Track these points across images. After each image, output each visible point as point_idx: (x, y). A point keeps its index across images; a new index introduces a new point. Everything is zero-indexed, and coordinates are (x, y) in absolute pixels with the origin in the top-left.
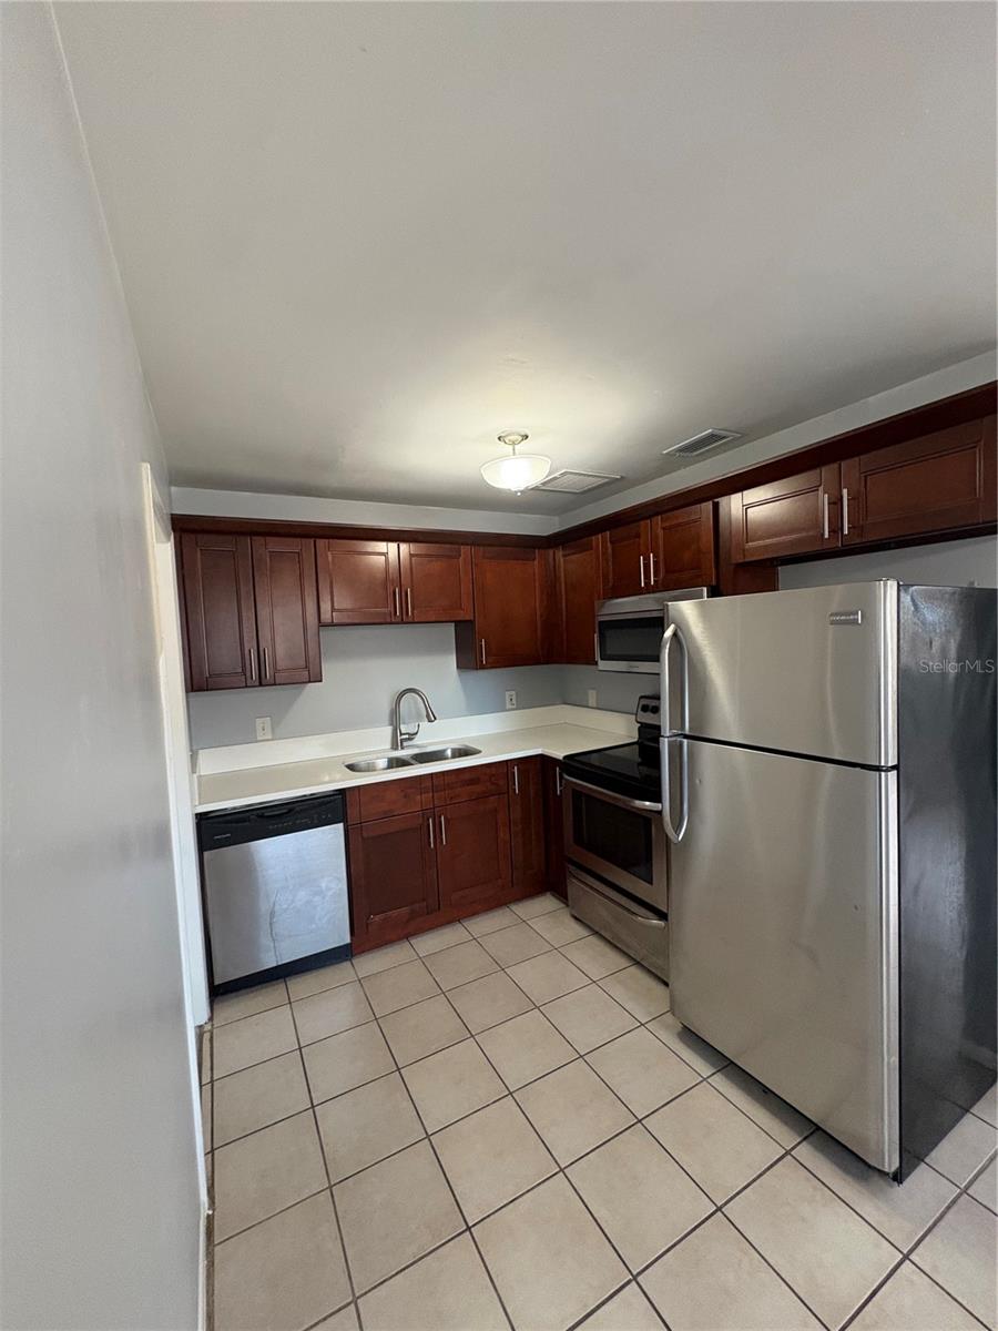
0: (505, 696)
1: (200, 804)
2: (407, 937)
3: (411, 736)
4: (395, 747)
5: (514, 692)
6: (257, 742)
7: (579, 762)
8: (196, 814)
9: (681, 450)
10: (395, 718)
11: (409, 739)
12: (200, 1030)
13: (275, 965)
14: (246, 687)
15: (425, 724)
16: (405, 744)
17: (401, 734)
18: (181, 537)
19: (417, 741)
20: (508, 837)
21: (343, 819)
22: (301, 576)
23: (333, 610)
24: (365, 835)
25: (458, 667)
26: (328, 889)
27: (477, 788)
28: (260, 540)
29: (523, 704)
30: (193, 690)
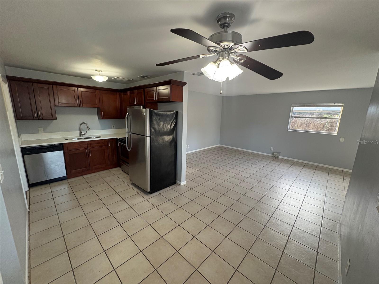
0: (111, 125)
1: (22, 145)
2: (82, 175)
3: (85, 134)
4: (80, 136)
5: (114, 125)
6: (39, 133)
7: (122, 139)
8: (21, 148)
9: (141, 77)
10: (80, 130)
11: (84, 134)
12: (26, 192)
13: (46, 180)
14: (34, 120)
15: (88, 131)
16: (83, 135)
17: (82, 133)
18: (10, 82)
19: (87, 135)
20: (108, 155)
21: (63, 150)
22: (49, 94)
23: (59, 103)
24: (69, 153)
25: (98, 118)
26: (59, 164)
27: (100, 145)
28: (36, 84)
29: (116, 128)
30: (17, 120)
